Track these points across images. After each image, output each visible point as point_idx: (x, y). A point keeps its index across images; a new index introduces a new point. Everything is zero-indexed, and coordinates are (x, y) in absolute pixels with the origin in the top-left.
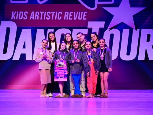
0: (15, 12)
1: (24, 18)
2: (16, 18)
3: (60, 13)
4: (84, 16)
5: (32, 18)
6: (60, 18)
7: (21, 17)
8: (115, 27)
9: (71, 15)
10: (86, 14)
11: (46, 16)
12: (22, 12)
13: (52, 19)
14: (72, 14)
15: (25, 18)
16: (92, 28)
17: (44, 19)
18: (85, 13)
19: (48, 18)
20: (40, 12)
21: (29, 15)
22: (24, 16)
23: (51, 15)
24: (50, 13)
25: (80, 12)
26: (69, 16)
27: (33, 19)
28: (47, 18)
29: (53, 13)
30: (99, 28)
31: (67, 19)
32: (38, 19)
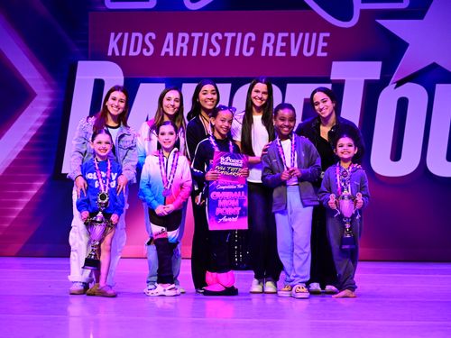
0: (120, 34)
1: (145, 50)
2: (120, 51)
3: (250, 38)
4: (322, 44)
5: (167, 50)
6: (248, 51)
7: (135, 50)
8: (414, 78)
9: (282, 41)
10: (325, 39)
11: (210, 45)
12: (140, 35)
13: (227, 54)
14: (284, 39)
15: (148, 50)
16: (344, 81)
17: (204, 54)
18: (322, 35)
19: (215, 51)
20: (190, 35)
21: (158, 44)
22: (144, 45)
23: (222, 43)
24: (220, 38)
25: (307, 35)
26: (275, 45)
27: (171, 54)
28: (211, 50)
29: (230, 36)
30: (366, 81)
31: (271, 54)
32: (185, 54)
